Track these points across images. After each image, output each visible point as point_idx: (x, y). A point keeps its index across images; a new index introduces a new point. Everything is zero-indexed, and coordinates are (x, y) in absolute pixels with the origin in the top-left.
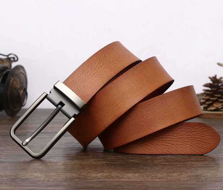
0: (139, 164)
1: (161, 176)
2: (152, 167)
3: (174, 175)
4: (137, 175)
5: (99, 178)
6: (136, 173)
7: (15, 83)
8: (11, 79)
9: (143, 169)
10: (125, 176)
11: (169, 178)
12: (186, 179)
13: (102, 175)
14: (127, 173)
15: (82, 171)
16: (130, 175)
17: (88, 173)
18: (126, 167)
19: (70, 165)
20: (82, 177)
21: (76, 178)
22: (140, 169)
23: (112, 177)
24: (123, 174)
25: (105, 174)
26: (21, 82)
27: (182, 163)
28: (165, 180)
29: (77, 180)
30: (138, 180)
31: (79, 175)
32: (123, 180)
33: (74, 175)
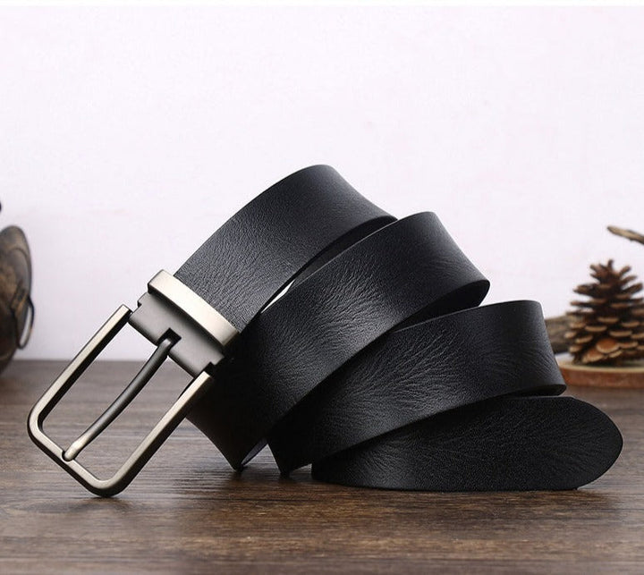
0: (491, 517)
1: (560, 546)
2: (530, 523)
4: (490, 544)
5: (385, 551)
6: (485, 538)
9: (505, 529)
10: (457, 547)
13: (392, 542)
14: (460, 539)
15: (331, 532)
16: (472, 543)
17: (350, 536)
18: (454, 522)
20: (335, 547)
21: (319, 550)
22: (497, 529)
23: (421, 550)
24: (450, 541)
25: (399, 541)
29: (323, 555)
30: (496, 558)
31: (324, 543)
32: (452, 556)
33: (312, 542)
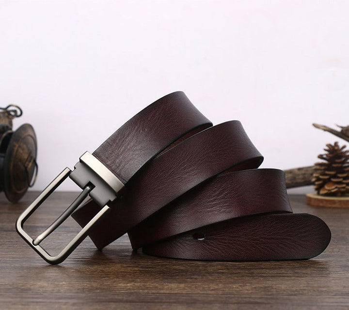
0: (186, 272)
1: (216, 287)
2: (205, 275)
3: (234, 287)
4: (182, 285)
5: (130, 289)
6: (180, 283)
7: (21, 151)
8: (15, 146)
9: (191, 278)
10: (166, 287)
11: (227, 290)
12: (251, 292)
13: (134, 284)
14: (168, 283)
15: (105, 280)
16: (173, 285)
17: (114, 282)
18: (168, 275)
19: (88, 272)
20: (106, 287)
21: (97, 289)
22: (188, 278)
23: (147, 288)
24: (163, 284)
25: (137, 284)
26: (29, 150)
27: (246, 271)
28: (220, 292)
29: (98, 291)
30: (183, 292)
33: (95, 285)
